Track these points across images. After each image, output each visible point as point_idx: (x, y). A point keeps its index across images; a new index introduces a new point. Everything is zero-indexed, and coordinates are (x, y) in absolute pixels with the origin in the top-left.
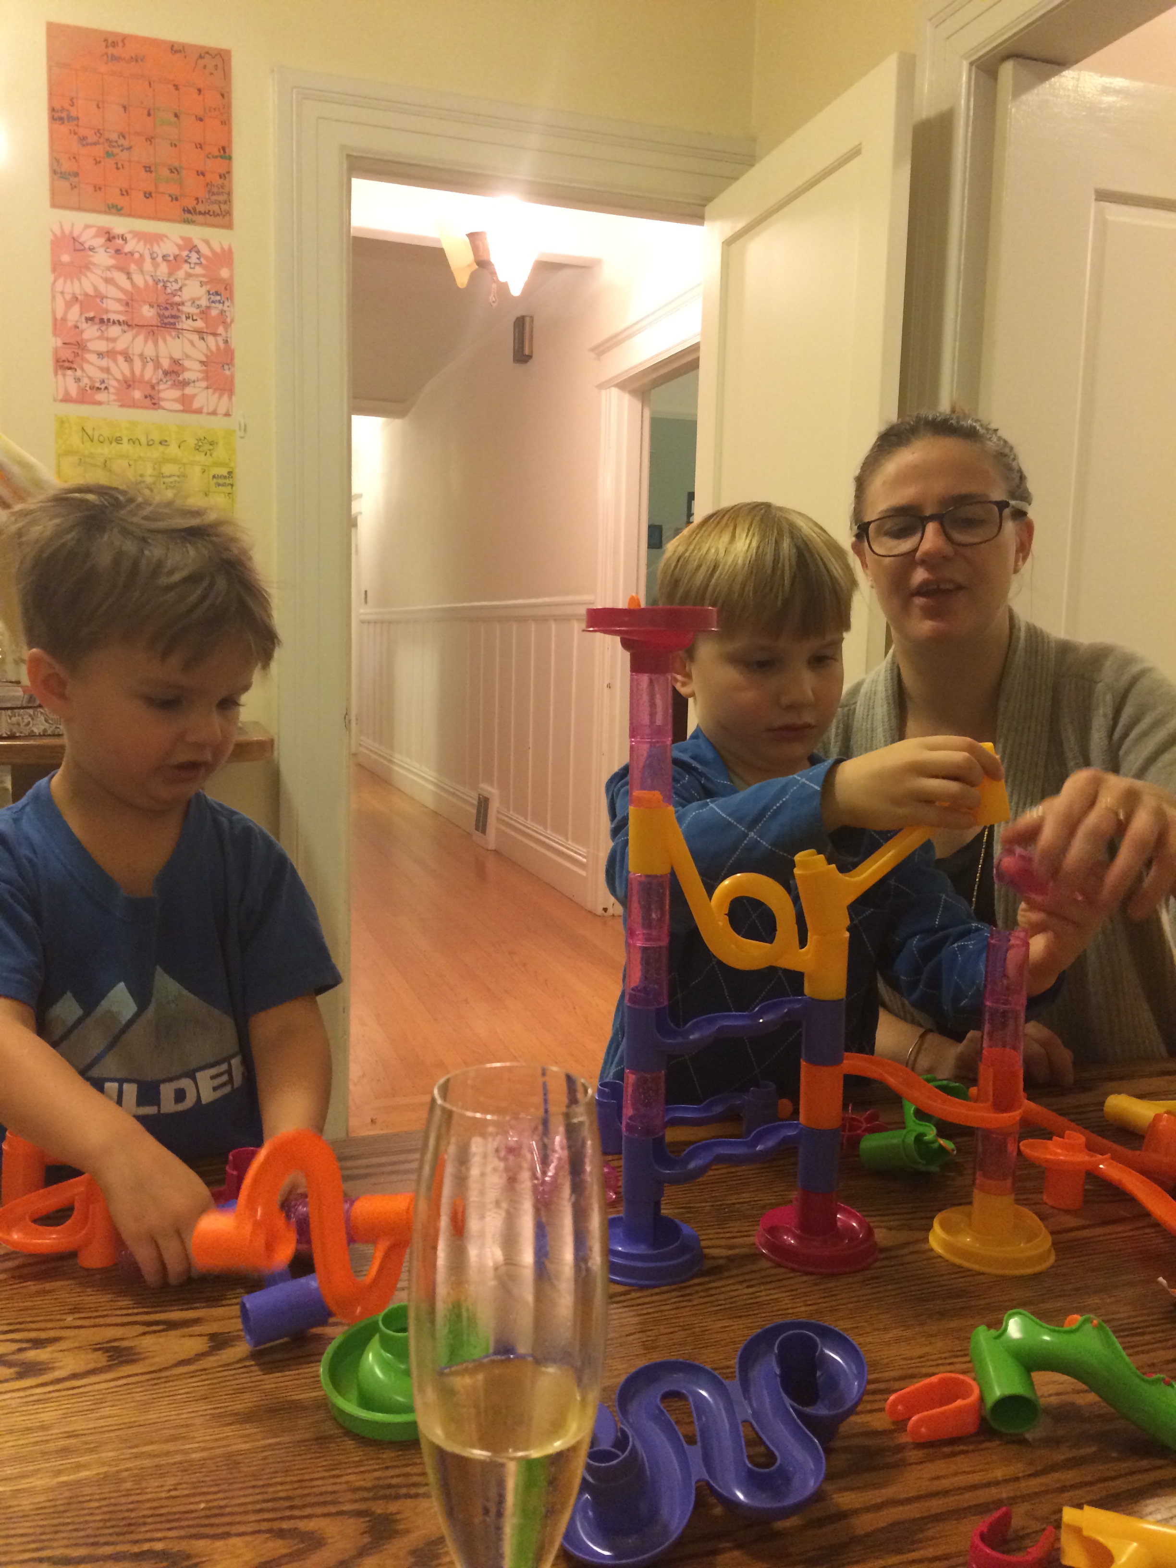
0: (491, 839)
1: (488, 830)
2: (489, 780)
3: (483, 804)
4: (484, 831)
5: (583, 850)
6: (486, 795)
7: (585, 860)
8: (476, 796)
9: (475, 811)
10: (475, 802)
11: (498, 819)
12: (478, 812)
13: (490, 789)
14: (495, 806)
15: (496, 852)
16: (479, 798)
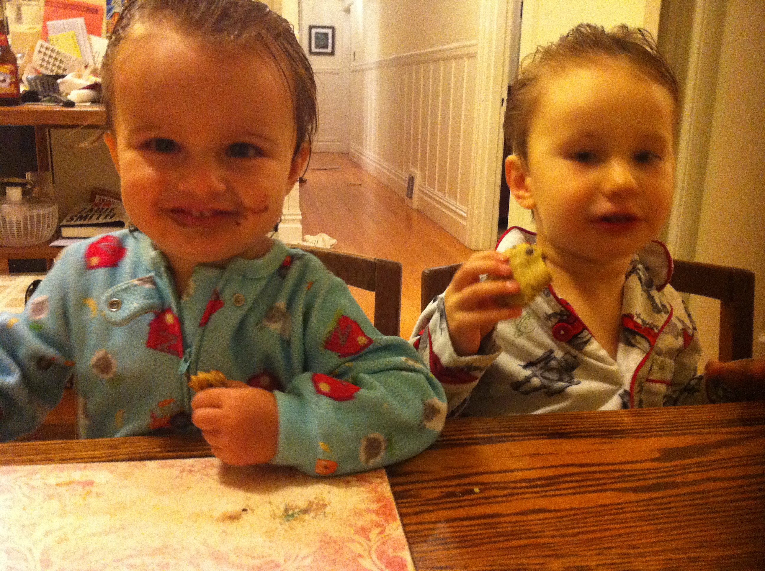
0: (415, 203)
1: (413, 197)
2: (415, 166)
3: (412, 180)
4: (411, 198)
5: (464, 208)
6: (413, 175)
7: (465, 215)
8: (407, 175)
9: (406, 185)
10: (407, 179)
11: (420, 190)
12: (408, 187)
13: (415, 171)
14: (418, 181)
15: (417, 210)
16: (409, 177)
